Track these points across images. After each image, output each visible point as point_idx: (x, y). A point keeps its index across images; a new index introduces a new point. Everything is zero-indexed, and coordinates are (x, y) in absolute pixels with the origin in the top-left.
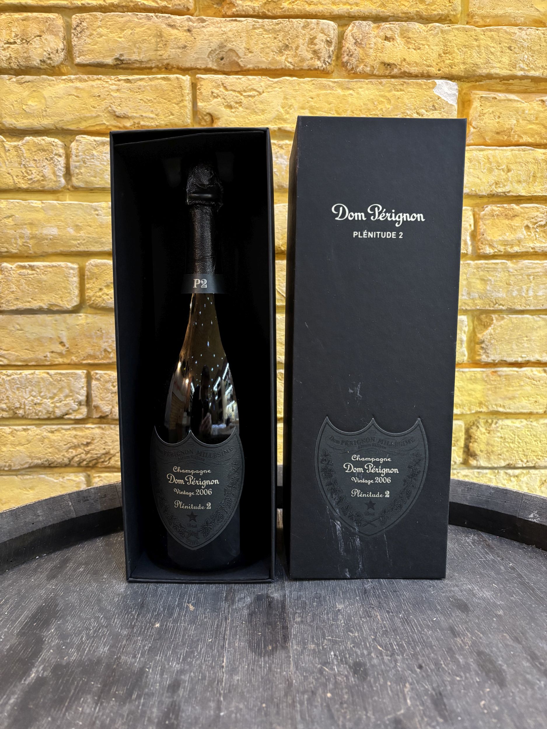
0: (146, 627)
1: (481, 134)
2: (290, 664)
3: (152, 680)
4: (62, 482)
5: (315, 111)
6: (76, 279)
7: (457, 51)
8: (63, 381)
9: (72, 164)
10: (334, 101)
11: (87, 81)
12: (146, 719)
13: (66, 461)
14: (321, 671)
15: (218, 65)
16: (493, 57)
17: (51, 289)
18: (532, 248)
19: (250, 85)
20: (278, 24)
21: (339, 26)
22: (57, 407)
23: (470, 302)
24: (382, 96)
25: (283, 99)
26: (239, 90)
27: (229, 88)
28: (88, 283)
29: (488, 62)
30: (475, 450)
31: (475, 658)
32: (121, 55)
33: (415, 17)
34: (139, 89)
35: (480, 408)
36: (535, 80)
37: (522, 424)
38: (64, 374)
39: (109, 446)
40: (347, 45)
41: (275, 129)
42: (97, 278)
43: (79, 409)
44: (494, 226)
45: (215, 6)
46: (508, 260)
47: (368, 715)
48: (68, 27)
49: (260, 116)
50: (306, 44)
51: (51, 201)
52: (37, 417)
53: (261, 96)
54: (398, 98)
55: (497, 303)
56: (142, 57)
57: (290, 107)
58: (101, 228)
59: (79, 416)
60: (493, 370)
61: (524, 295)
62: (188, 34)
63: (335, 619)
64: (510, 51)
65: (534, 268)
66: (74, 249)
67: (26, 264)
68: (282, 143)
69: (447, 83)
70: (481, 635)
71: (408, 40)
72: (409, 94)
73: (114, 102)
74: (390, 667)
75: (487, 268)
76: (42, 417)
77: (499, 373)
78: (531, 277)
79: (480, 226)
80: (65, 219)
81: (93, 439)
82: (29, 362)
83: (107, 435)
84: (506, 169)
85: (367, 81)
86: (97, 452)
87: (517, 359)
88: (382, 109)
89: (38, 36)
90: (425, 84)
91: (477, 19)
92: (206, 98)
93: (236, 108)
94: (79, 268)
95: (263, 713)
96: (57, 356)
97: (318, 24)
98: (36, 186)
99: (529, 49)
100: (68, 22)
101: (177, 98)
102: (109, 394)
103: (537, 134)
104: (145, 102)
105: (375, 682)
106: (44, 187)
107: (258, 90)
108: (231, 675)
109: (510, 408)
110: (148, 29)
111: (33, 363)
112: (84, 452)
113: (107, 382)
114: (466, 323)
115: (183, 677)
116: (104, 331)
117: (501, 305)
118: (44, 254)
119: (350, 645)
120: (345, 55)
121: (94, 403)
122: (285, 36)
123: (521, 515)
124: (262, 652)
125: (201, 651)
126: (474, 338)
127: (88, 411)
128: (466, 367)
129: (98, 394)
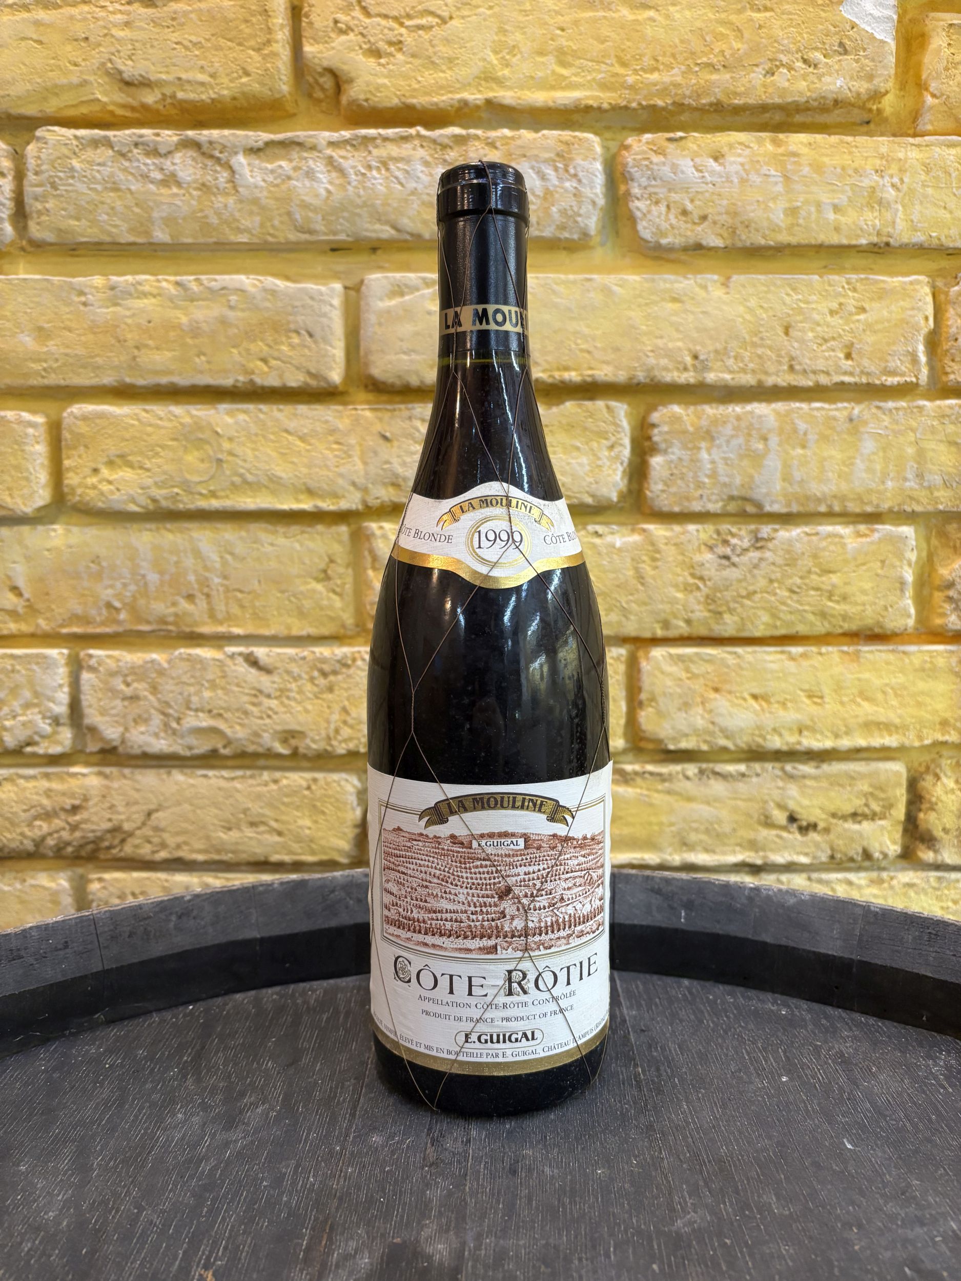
1: (949, 109)
4: (20, 891)
5: (569, 59)
6: (40, 450)
8: (18, 672)
9: (29, 190)
10: (613, 35)
11: (60, 7)
13: (29, 846)
19: (420, 3)
22: (6, 729)
23: (922, 495)
24: (723, 23)
25: (497, 34)
26: (395, 13)
27: (373, 10)
28: (68, 458)
30: (930, 827)
34: (173, 19)
35: (943, 735)
38: (20, 657)
39: (119, 813)
41: (478, 102)
42: (86, 447)
43: (55, 733)
49: (444, 72)
53: (448, 25)
54: (760, 27)
57: (513, 50)
58: (95, 333)
59: (56, 749)
66: (35, 382)
68: (493, 134)
72: (785, 17)
73: (118, 51)
79: (948, 319)
80: (14, 313)
81: (86, 799)
83: (116, 790)
86: (94, 827)
88: (722, 52)
92: (321, 33)
93: (391, 55)
94: (47, 423)
96: (7, 618)
101: (256, 35)
102: (118, 702)
104: (186, 48)
107: (439, 12)
112: (67, 827)
113: (112, 674)
114: (914, 543)
116: (104, 564)
121: (87, 721)
126: (929, 576)
127: (75, 738)
128: (911, 643)
129: (93, 701)
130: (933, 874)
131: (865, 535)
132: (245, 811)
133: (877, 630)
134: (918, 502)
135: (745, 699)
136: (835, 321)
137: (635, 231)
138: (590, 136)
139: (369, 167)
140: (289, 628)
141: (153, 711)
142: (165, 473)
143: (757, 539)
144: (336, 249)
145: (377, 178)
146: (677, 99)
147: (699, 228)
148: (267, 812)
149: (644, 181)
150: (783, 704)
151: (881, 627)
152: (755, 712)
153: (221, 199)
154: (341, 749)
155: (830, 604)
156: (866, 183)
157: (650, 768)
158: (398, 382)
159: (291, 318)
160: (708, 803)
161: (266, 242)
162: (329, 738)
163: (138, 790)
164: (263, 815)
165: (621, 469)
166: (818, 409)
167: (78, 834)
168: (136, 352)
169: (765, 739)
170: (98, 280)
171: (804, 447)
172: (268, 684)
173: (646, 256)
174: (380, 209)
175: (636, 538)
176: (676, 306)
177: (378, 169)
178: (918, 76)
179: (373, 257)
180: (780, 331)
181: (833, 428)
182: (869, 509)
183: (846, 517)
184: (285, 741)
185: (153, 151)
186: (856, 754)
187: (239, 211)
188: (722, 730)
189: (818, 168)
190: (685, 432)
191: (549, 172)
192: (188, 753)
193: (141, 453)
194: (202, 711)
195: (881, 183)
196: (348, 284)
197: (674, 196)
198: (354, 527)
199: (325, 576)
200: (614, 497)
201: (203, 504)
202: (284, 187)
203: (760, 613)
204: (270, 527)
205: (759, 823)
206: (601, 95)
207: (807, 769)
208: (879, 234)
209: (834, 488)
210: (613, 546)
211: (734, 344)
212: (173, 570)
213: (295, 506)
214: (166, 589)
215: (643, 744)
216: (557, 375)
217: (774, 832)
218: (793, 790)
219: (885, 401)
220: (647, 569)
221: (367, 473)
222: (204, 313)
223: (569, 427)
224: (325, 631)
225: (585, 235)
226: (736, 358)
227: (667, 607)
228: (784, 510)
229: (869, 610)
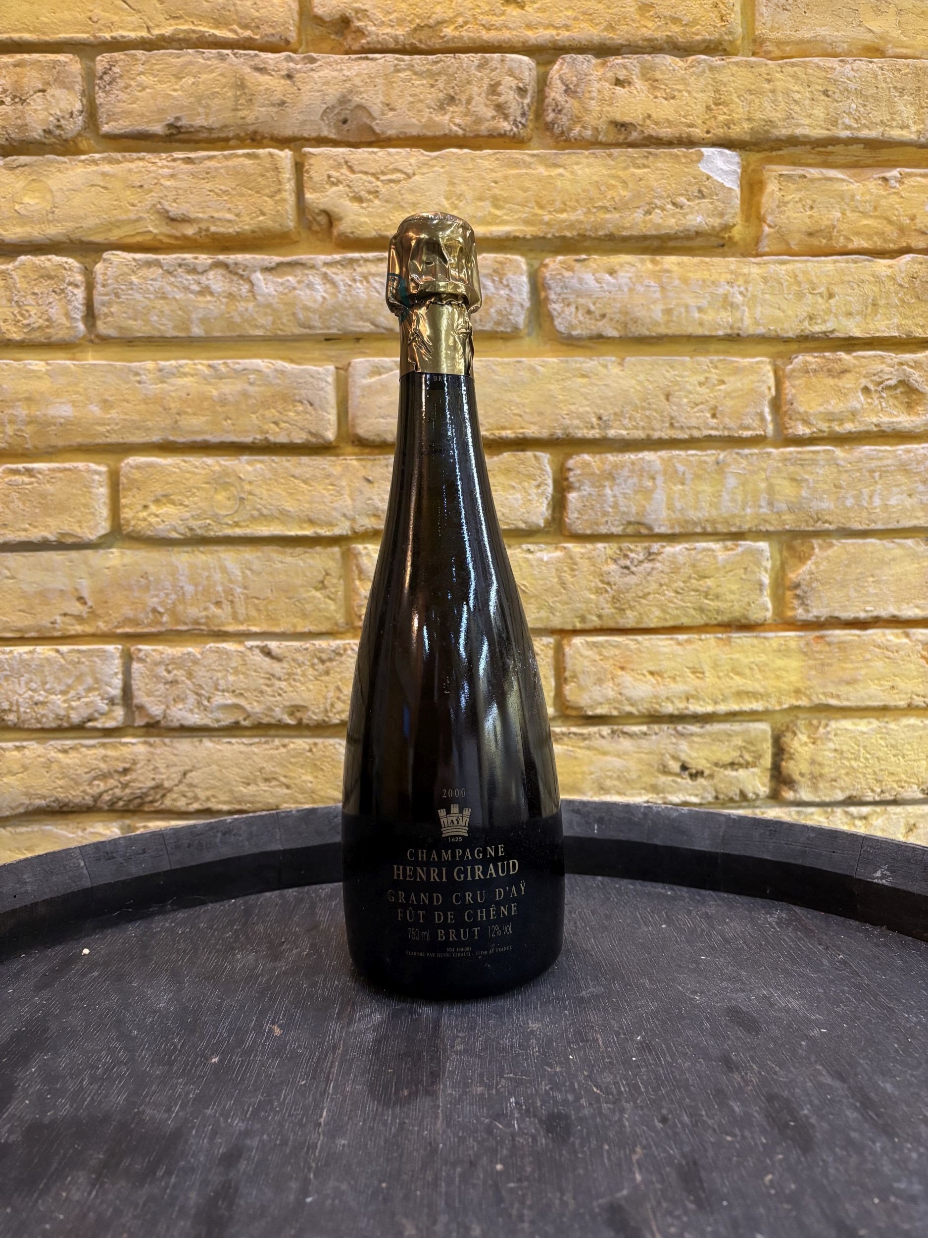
0: (194, 1063)
1: (782, 236)
2: (437, 1117)
3: (194, 1148)
4: (82, 837)
5: (501, 203)
6: (103, 491)
7: (737, 100)
8: (83, 663)
9: (97, 298)
10: (533, 186)
11: (121, 162)
12: (177, 1208)
13: (89, 800)
14: (489, 1130)
15: (339, 131)
16: (797, 108)
17: (62, 508)
18: (876, 425)
19: (392, 163)
20: (436, 62)
21: (538, 64)
22: (72, 708)
23: (773, 518)
24: (612, 176)
25: (448, 185)
26: (373, 171)
27: (356, 168)
28: (125, 497)
29: (789, 117)
30: (790, 772)
31: (763, 1105)
32: (178, 119)
33: (666, 46)
34: (207, 173)
35: (797, 700)
36: (872, 145)
37: (871, 727)
38: (84, 651)
39: (161, 774)
40: (553, 94)
42: (138, 489)
43: (111, 711)
44: (809, 389)
45: (333, 37)
46: (836, 446)
47: (565, 1198)
48: (90, 76)
50: (483, 95)
51: (62, 361)
52: (39, 726)
53: (411, 180)
54: (640, 180)
55: (819, 519)
56: (211, 121)
57: (460, 197)
58: (147, 404)
59: (111, 724)
60: (817, 633)
61: (865, 504)
62: (288, 82)
63: (524, 1046)
64: (826, 98)
65: (881, 459)
66: (101, 441)
67: (20, 466)
69: (721, 153)
70: (777, 1069)
71: (654, 83)
72: (658, 172)
73: (166, 196)
74: (610, 1121)
75: (800, 459)
76: (47, 726)
77: (828, 639)
78: (877, 474)
79: (785, 389)
80: (85, 389)
81: (135, 763)
82: (26, 632)
83: (158, 755)
84: (825, 294)
85: (587, 153)
86: (141, 785)
87: (857, 615)
88: (613, 198)
89: (40, 91)
90: (685, 156)
91: (769, 46)
92: (318, 185)
93: (370, 200)
94: (109, 471)
95: (381, 1198)
96: (74, 621)
97: (502, 61)
98: (37, 336)
99: (859, 93)
100: (90, 68)
101: (270, 186)
102: (161, 686)
103: (877, 233)
104: (218, 195)
105: (582, 1146)
106: (49, 338)
107: (406, 170)
108: (333, 1137)
109: (848, 700)
110: (222, 75)
111: (33, 634)
112: (120, 785)
113: (157, 664)
114: (768, 554)
115: (248, 1142)
116: (151, 578)
117: (826, 522)
118: (50, 450)
119: (545, 1087)
120: (550, 109)
121: (136, 701)
122: (448, 82)
123: (861, 873)
124: (390, 1099)
125: (284, 1099)
126: (783, 579)
127: (126, 715)
128: (771, 631)
129: (142, 685)
130: (794, 809)
131: (732, 549)
132: (261, 770)
133: (744, 621)
134: (770, 524)
135: (644, 675)
136: (703, 390)
137: (554, 326)
138: (518, 258)
139: (355, 281)
140: (294, 626)
141: (188, 692)
142: (200, 508)
143: (650, 554)
144: (328, 339)
145: (360, 289)
146: (581, 232)
147: (600, 324)
148: (278, 770)
149: (558, 290)
150: (674, 678)
151: (747, 618)
152: (653, 686)
153: (243, 304)
154: (336, 720)
155: (706, 601)
156: (721, 291)
157: (574, 729)
158: (378, 439)
159: (296, 391)
160: (619, 756)
161: (277, 335)
162: (326, 711)
163: (175, 755)
164: (276, 773)
165: (546, 502)
166: (692, 455)
167: (128, 791)
168: (178, 417)
169: (661, 706)
170: (150, 365)
171: (683, 484)
172: (279, 670)
173: (562, 344)
174: (363, 310)
175: (558, 554)
176: (584, 381)
177: (361, 282)
178: (759, 213)
179: (357, 345)
180: (663, 398)
181: (705, 470)
182: (734, 529)
183: (716, 535)
184: (292, 714)
185: (193, 270)
186: (732, 716)
187: (257, 312)
188: (628, 699)
189: (685, 280)
190: (593, 474)
191: (489, 283)
192: (216, 725)
193: (181, 494)
194: (228, 691)
195: (731, 290)
196: (339, 365)
197: (581, 301)
198: (344, 548)
199: (322, 586)
200: (542, 523)
201: (229, 532)
202: (291, 295)
203: (654, 609)
204: (280, 549)
205: (659, 771)
206: (525, 229)
207: (694, 728)
208: (731, 328)
209: (706, 514)
210: (542, 560)
211: (628, 408)
212: (205, 582)
213: (300, 533)
214: (199, 597)
215: (569, 712)
216: (497, 433)
217: (670, 778)
218: (684, 745)
219: (743, 448)
220: (567, 577)
221: (354, 507)
222: (230, 388)
223: (507, 472)
224: (323, 628)
225: (516, 328)
226: (630, 418)
227: (583, 606)
228: (669, 531)
229: (736, 607)
